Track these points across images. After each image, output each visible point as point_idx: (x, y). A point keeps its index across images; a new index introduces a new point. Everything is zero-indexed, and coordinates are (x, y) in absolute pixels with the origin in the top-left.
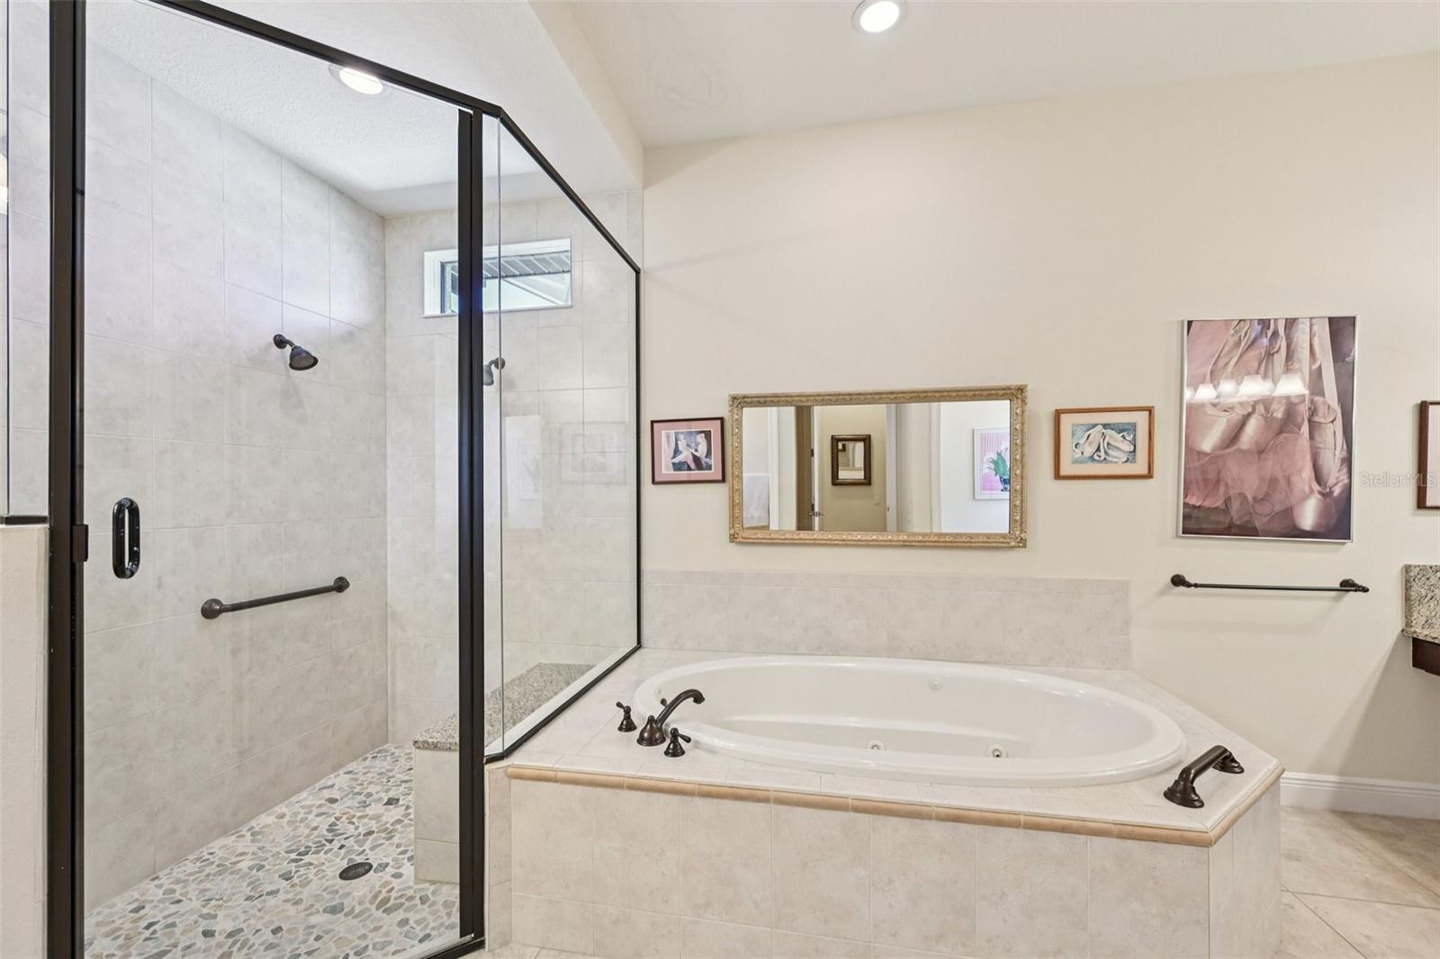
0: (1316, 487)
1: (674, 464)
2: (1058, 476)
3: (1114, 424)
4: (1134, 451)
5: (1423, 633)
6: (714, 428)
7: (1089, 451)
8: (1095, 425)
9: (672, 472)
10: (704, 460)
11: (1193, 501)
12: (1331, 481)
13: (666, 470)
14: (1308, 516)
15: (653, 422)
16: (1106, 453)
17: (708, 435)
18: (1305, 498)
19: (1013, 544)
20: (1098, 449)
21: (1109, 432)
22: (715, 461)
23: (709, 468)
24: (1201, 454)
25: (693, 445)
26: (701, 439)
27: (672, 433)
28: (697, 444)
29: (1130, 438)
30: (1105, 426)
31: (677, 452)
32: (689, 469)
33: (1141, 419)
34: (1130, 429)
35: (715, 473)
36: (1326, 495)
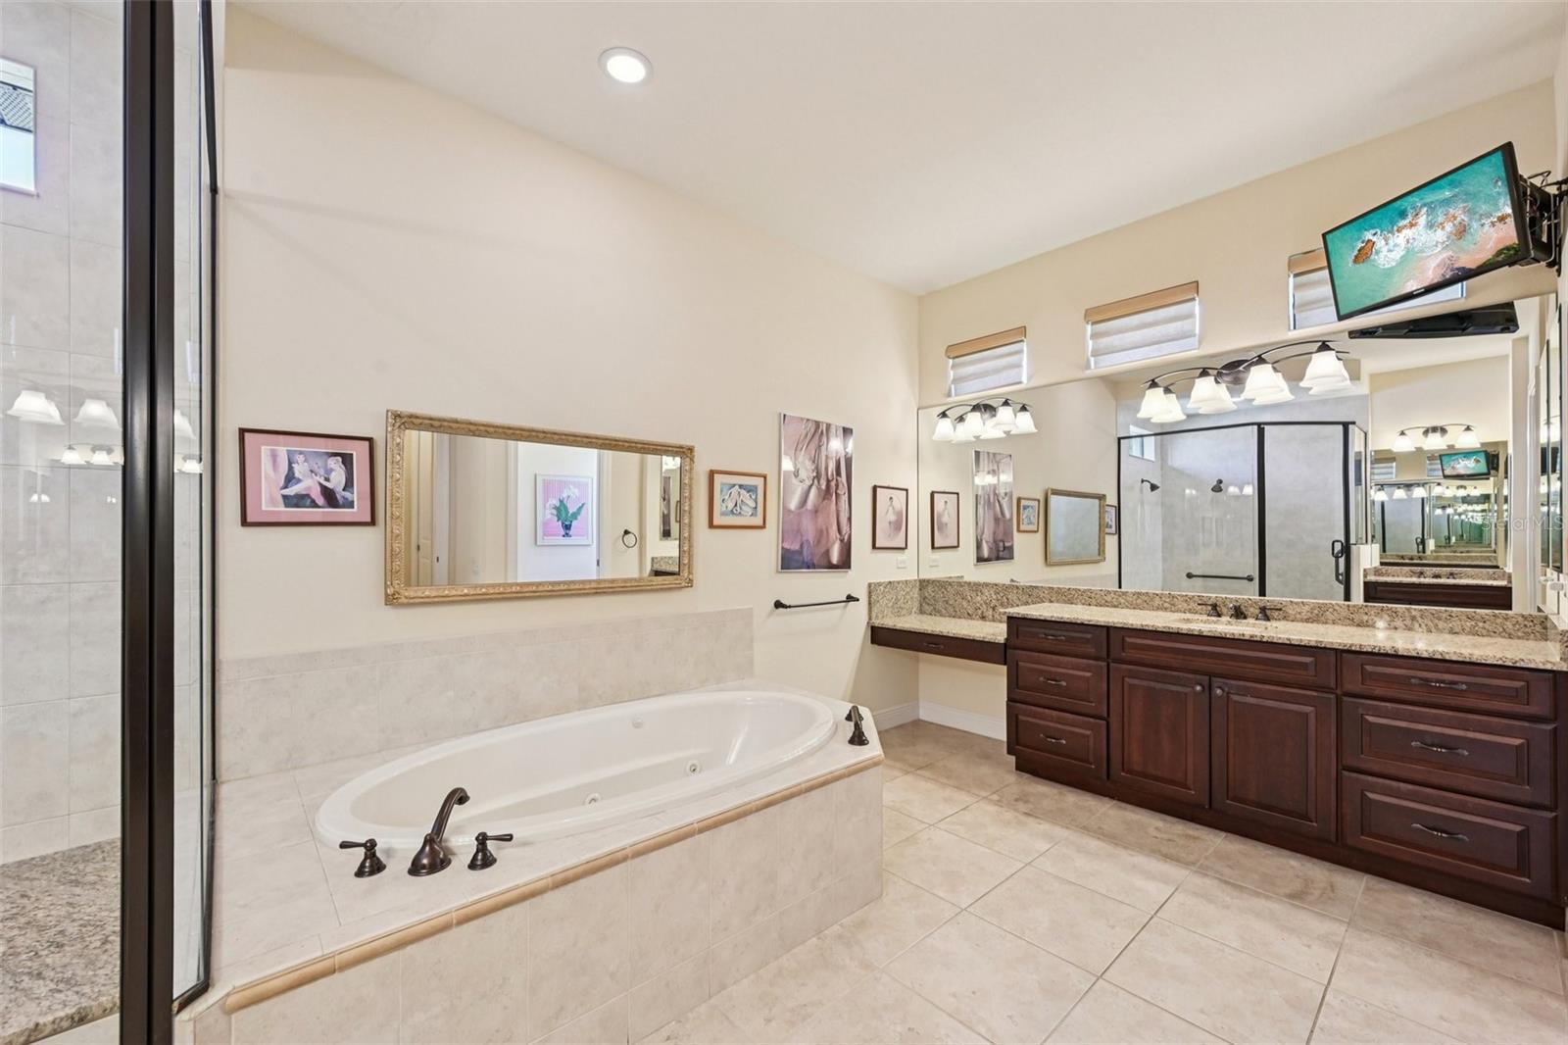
0: (838, 536)
1: (285, 497)
2: (711, 526)
3: (746, 486)
4: (756, 508)
5: (877, 623)
6: (359, 452)
7: (731, 505)
8: (734, 485)
9: (282, 508)
10: (340, 494)
11: (787, 546)
12: (844, 532)
13: (267, 506)
14: (835, 558)
15: (242, 431)
16: (741, 508)
17: (347, 460)
18: (834, 543)
19: (683, 585)
20: (736, 505)
21: (743, 492)
22: (359, 494)
23: (351, 505)
24: (790, 511)
25: (322, 472)
26: (335, 464)
27: (282, 452)
28: (329, 471)
29: (754, 497)
30: (741, 486)
31: (290, 479)
32: (314, 505)
33: (759, 482)
35: (359, 510)
36: (842, 541)
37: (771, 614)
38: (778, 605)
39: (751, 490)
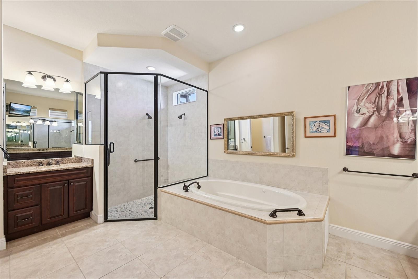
0: (399, 139)
1: (214, 135)
2: (306, 137)
3: (323, 121)
4: (330, 129)
6: (222, 126)
7: (315, 129)
8: (317, 121)
9: (214, 137)
10: (220, 134)
11: (350, 144)
12: (407, 137)
13: (213, 137)
14: (396, 149)
15: (210, 125)
16: (320, 130)
17: (221, 128)
18: (394, 144)
19: (291, 156)
20: (318, 128)
21: (321, 123)
22: (222, 134)
23: (221, 136)
24: (353, 129)
25: (218, 130)
26: (219, 129)
27: (214, 127)
28: (219, 130)
29: (328, 125)
30: (320, 121)
31: (215, 132)
32: (217, 136)
33: (332, 119)
34: (329, 122)
35: (222, 137)
36: (404, 143)
37: (340, 173)
38: (345, 169)
39: (325, 122)
